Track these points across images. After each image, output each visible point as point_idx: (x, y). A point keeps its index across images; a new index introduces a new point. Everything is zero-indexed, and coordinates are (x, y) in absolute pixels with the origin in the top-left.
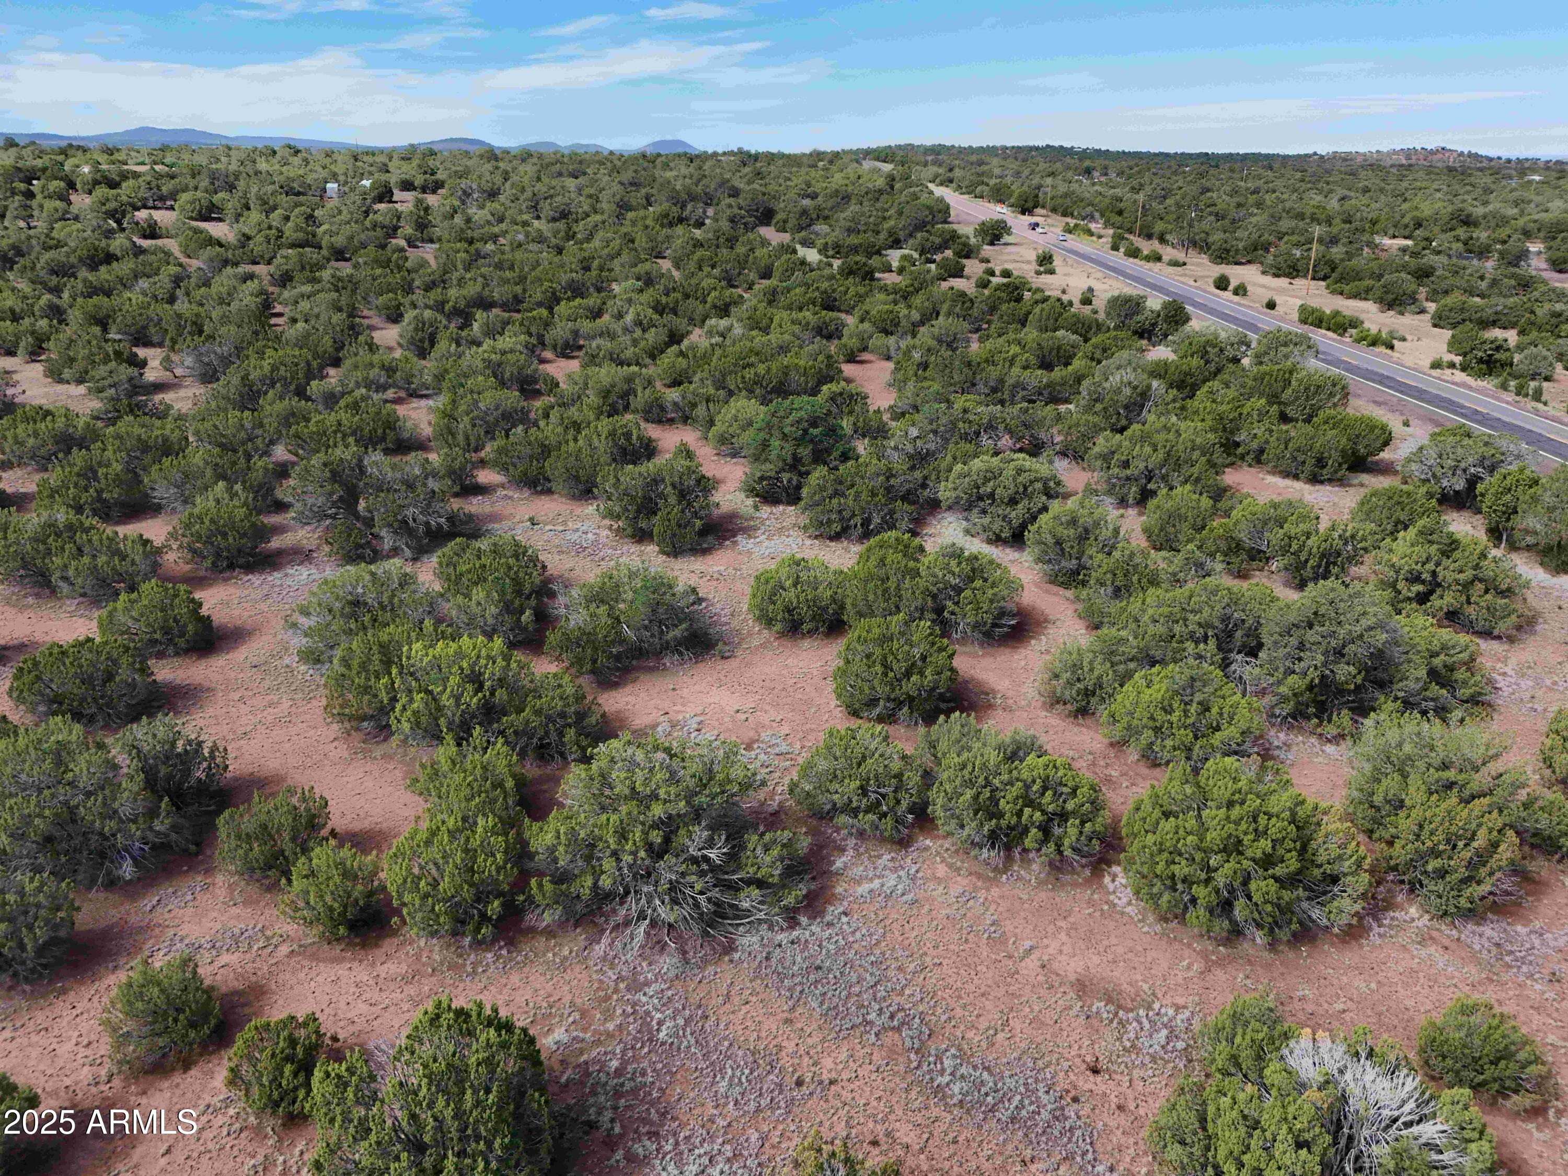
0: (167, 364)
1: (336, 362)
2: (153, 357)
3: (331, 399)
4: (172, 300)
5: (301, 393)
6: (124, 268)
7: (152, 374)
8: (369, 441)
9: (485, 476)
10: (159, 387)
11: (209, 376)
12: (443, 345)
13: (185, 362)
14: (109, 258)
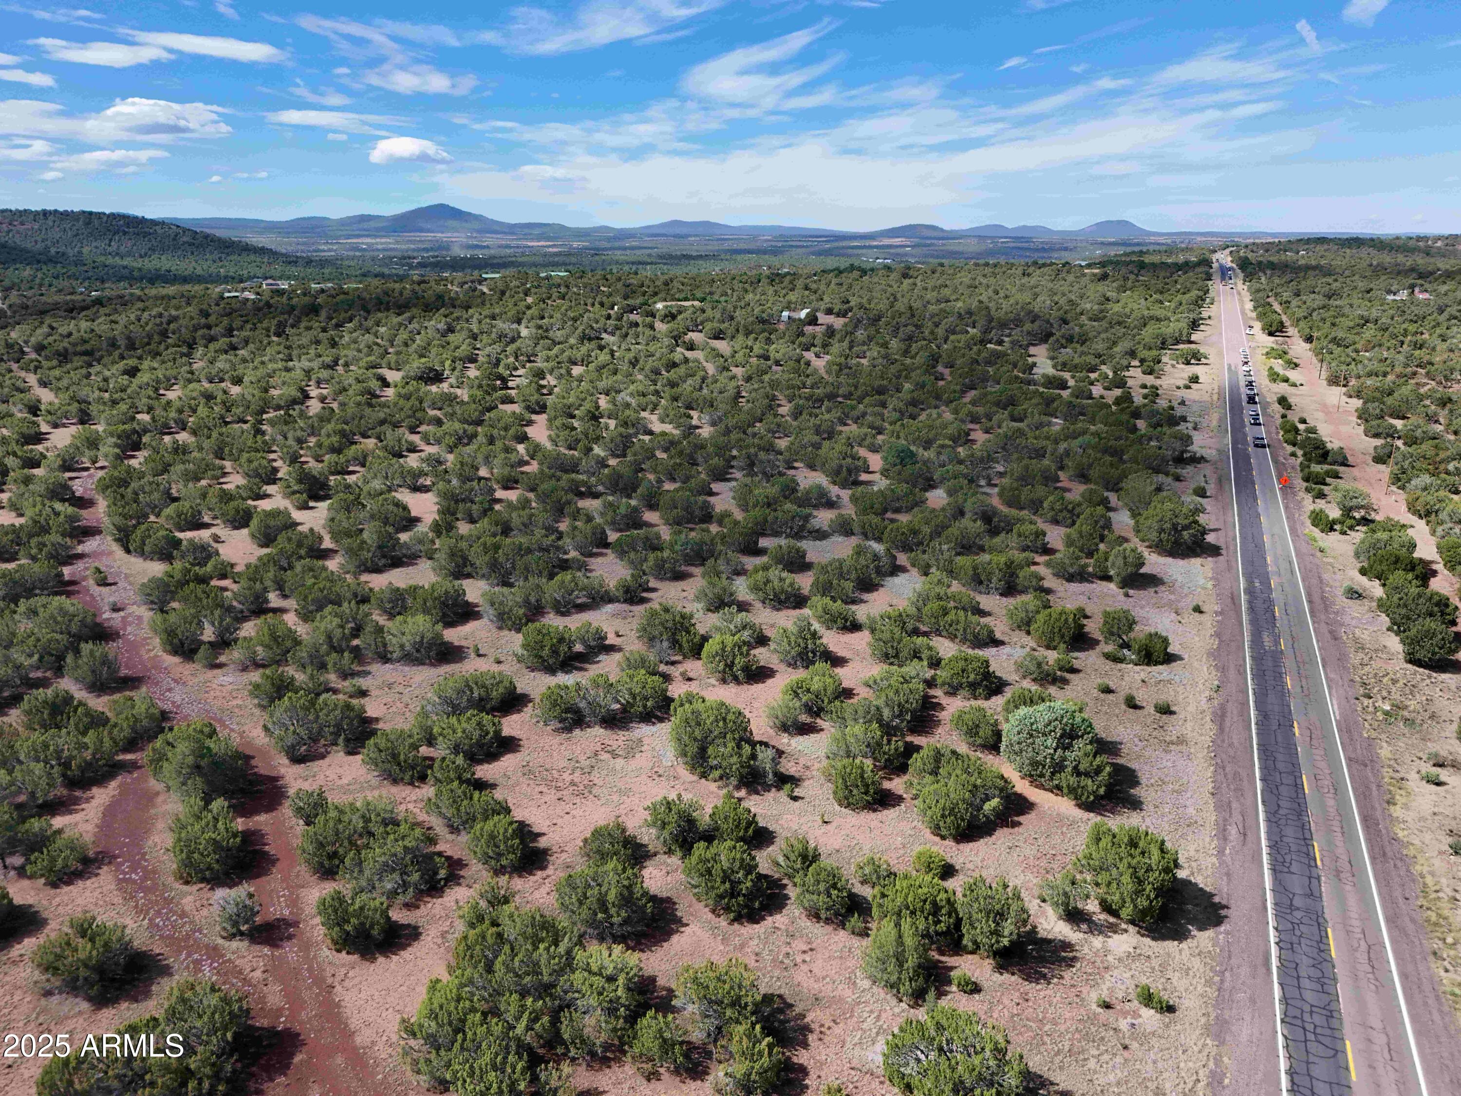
0: (700, 418)
1: (761, 421)
2: (694, 414)
3: (754, 435)
4: (701, 388)
5: (745, 433)
6: (682, 370)
7: (695, 422)
8: (760, 448)
9: (796, 465)
10: (698, 427)
11: (713, 424)
12: (804, 416)
13: (706, 418)
14: (674, 365)
